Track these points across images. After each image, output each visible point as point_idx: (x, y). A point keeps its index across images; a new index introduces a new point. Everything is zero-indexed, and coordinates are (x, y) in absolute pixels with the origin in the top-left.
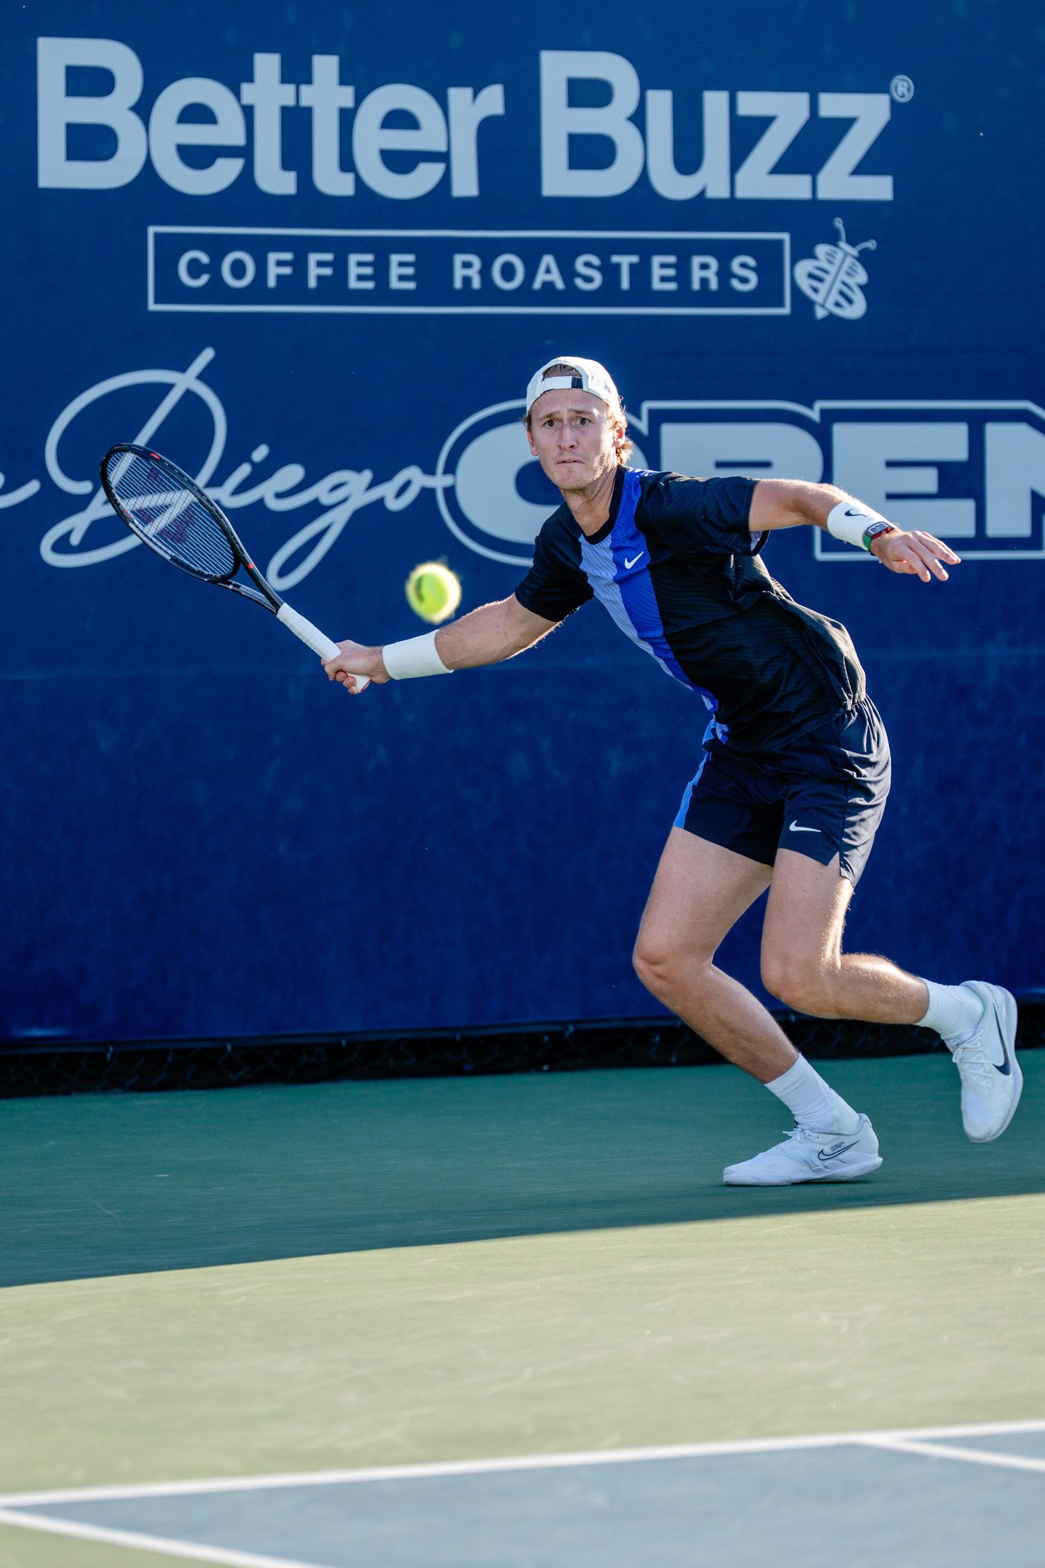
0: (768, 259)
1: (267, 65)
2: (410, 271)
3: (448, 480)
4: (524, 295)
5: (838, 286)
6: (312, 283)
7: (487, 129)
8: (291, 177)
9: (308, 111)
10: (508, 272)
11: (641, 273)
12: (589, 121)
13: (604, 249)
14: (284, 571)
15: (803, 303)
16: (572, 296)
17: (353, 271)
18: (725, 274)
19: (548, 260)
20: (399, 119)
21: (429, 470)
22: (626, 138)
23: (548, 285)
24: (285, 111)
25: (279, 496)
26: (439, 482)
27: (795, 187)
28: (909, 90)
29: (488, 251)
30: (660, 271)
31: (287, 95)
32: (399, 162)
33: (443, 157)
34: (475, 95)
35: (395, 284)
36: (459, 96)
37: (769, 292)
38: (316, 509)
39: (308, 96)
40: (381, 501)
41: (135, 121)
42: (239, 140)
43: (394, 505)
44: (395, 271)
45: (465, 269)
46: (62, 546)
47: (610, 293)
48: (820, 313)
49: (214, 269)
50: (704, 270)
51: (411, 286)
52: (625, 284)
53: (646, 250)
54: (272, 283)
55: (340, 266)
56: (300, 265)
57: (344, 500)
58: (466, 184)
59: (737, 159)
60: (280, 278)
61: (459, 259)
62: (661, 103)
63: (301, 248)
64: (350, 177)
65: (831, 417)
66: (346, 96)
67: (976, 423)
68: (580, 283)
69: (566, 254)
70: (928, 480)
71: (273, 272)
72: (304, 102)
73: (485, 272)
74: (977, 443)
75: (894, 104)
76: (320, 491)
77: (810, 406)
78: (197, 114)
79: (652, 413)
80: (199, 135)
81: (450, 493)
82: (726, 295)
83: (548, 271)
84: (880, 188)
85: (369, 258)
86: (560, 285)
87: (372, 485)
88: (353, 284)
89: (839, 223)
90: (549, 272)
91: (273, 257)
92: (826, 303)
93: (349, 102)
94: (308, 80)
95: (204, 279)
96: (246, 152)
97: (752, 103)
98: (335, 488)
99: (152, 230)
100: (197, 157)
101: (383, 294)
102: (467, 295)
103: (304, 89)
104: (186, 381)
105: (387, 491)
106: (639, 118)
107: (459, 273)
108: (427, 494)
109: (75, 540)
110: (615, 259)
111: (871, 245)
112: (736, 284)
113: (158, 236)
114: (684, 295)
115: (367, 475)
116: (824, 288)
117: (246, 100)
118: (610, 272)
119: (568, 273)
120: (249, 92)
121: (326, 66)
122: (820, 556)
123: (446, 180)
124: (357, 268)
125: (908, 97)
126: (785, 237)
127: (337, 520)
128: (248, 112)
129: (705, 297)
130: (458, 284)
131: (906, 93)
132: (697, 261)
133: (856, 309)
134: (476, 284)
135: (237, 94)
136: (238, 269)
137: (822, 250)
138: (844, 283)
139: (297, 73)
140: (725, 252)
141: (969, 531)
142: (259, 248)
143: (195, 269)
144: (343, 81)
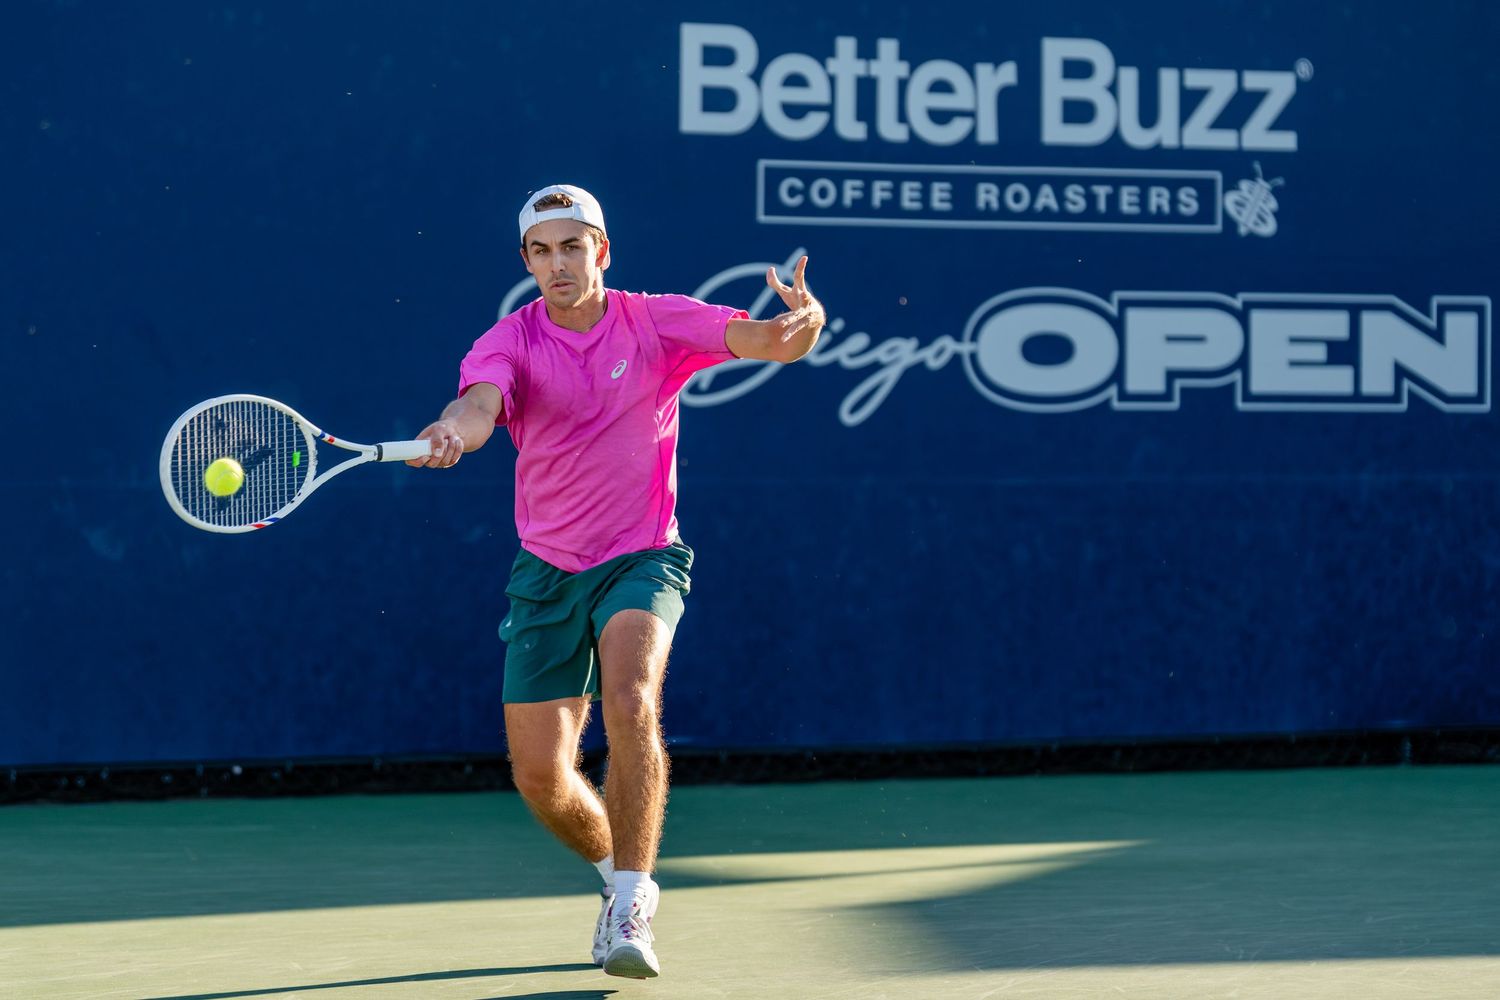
0: (1206, 192)
1: (846, 45)
5: (1257, 210)
7: (1005, 96)
10: (1017, 198)
11: (1113, 200)
12: (1078, 89)
13: (1087, 182)
15: (1230, 223)
16: (1063, 215)
18: (1174, 201)
20: (941, 87)
21: (958, 338)
22: (1103, 102)
23: (1046, 209)
26: (965, 348)
27: (1225, 140)
29: (1003, 182)
30: (1128, 199)
31: (859, 68)
32: (940, 117)
33: (971, 114)
36: (983, 70)
37: (1206, 214)
38: (876, 367)
39: (876, 68)
45: (986, 195)
47: (1090, 214)
48: (1243, 230)
49: (805, 192)
50: (1159, 198)
51: (946, 206)
52: (1102, 206)
53: (1117, 183)
54: (847, 201)
55: (896, 192)
56: (867, 191)
58: (988, 134)
61: (982, 187)
62: (1129, 77)
63: (868, 178)
65: (1249, 306)
66: (902, 69)
67: (1355, 311)
68: (1070, 207)
69: (1059, 185)
70: (1319, 352)
73: (1001, 198)
74: (1355, 327)
76: (880, 354)
77: (1233, 295)
78: (795, 80)
80: (796, 96)
81: (973, 357)
82: (1175, 217)
84: (1287, 141)
89: (1257, 166)
90: (1047, 198)
91: (849, 184)
92: (1247, 223)
96: (830, 109)
97: (1195, 78)
98: (892, 350)
99: (763, 164)
100: (794, 111)
101: (927, 212)
102: (988, 214)
106: (1113, 89)
108: (956, 359)
109: (704, 385)
111: (1280, 181)
112: (1183, 209)
114: (1144, 216)
115: (913, 343)
116: (1245, 212)
118: (1091, 199)
119: (1061, 198)
120: (833, 65)
121: (888, 47)
122: (1241, 405)
123: (973, 133)
124: (909, 194)
126: (1217, 176)
127: (890, 377)
128: (832, 80)
129: (1160, 217)
132: (1154, 191)
133: (1269, 228)
135: (823, 64)
136: (823, 193)
137: (1244, 185)
138: (1262, 210)
139: (867, 52)
140: (1174, 186)
142: (838, 178)
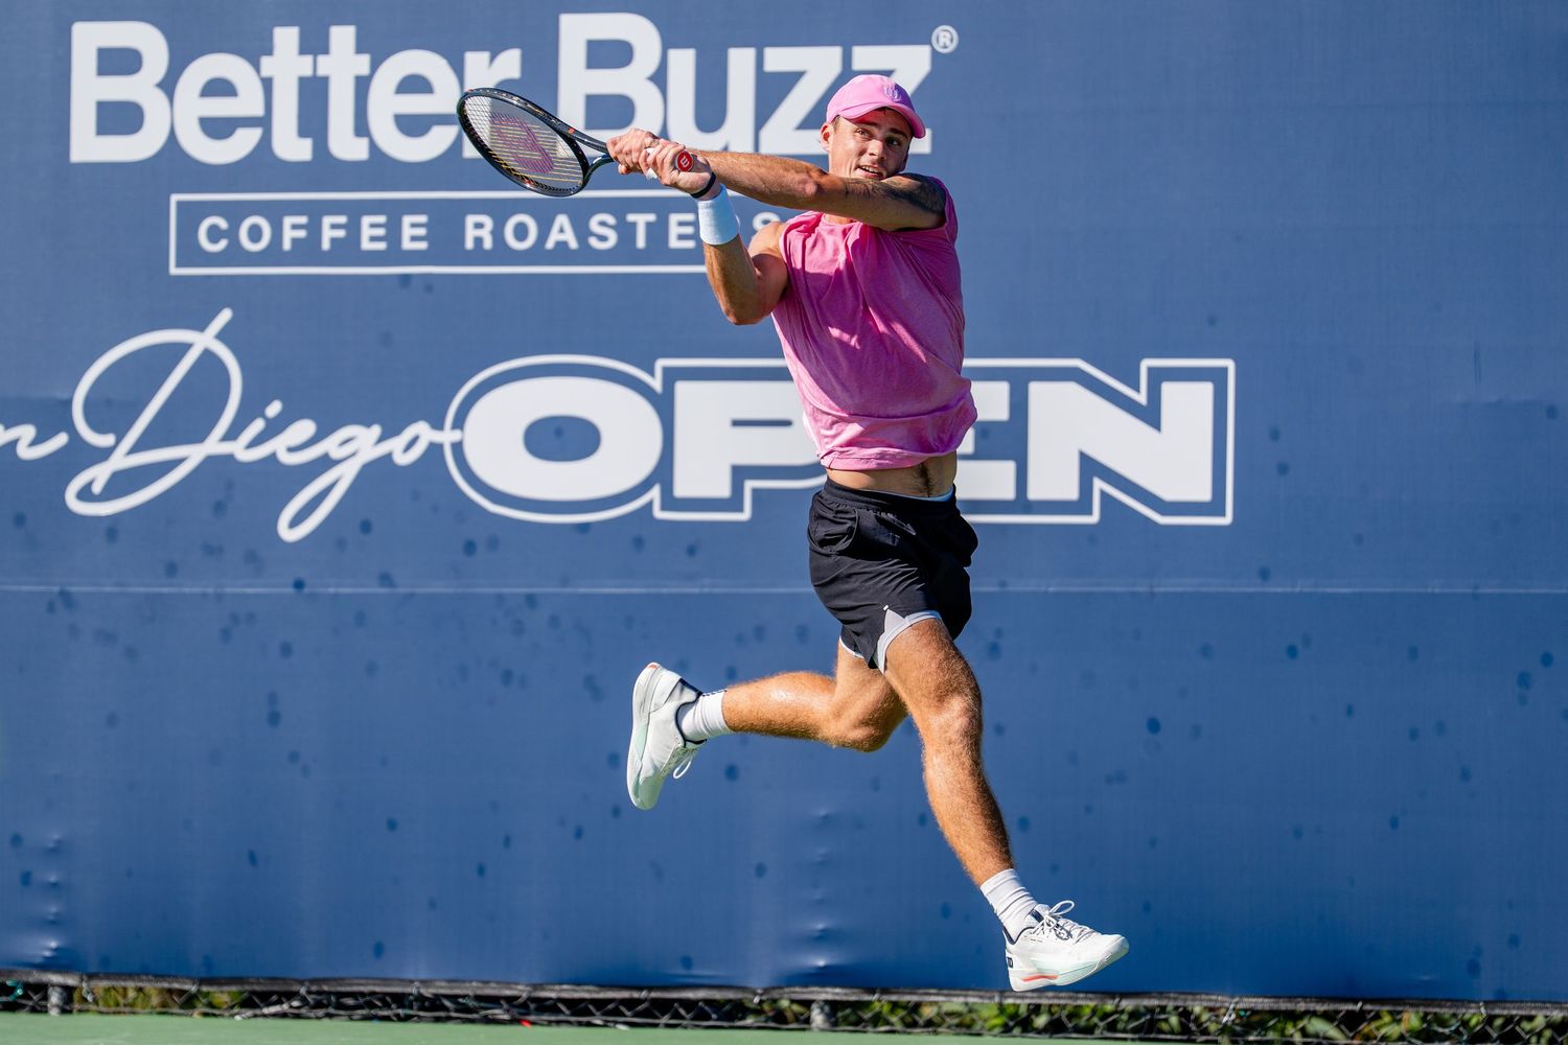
2: (422, 232)
3: (456, 436)
4: (537, 255)
6: (326, 245)
8: (307, 144)
9: (325, 80)
14: (295, 522)
17: (366, 232)
19: (562, 220)
24: (303, 81)
25: (291, 450)
28: (952, 40)
34: (492, 59)
35: (407, 245)
40: (388, 457)
41: (161, 96)
42: (259, 111)
43: (403, 459)
44: (407, 231)
46: (85, 494)
57: (353, 454)
59: (763, 115)
60: (295, 241)
64: (364, 142)
71: (289, 235)
72: (321, 72)
75: (935, 54)
79: (667, 371)
83: (562, 231)
85: (382, 219)
86: (573, 244)
87: (381, 439)
88: (366, 245)
93: (365, 70)
94: (326, 51)
95: (223, 244)
103: (321, 59)
104: (204, 340)
105: (395, 445)
107: (471, 234)
110: (631, 218)
113: (180, 204)
117: (265, 73)
125: (951, 47)
130: (469, 244)
131: (948, 43)
134: (488, 244)
141: (1008, 492)
143: (214, 234)
144: (360, 49)
